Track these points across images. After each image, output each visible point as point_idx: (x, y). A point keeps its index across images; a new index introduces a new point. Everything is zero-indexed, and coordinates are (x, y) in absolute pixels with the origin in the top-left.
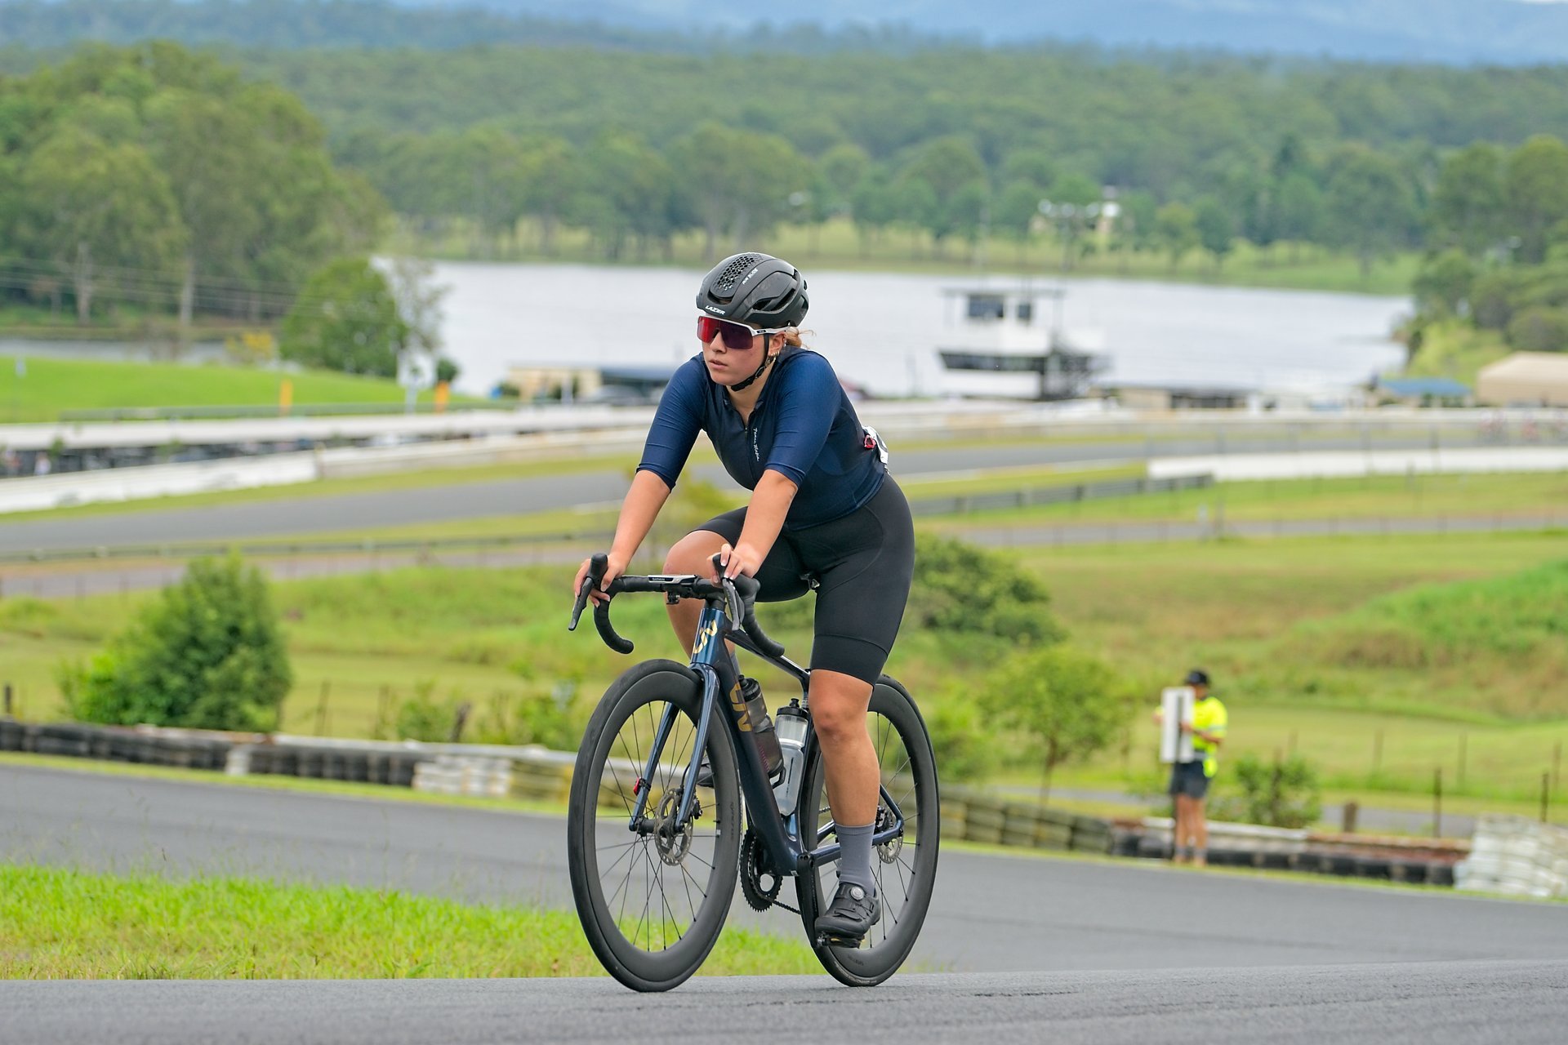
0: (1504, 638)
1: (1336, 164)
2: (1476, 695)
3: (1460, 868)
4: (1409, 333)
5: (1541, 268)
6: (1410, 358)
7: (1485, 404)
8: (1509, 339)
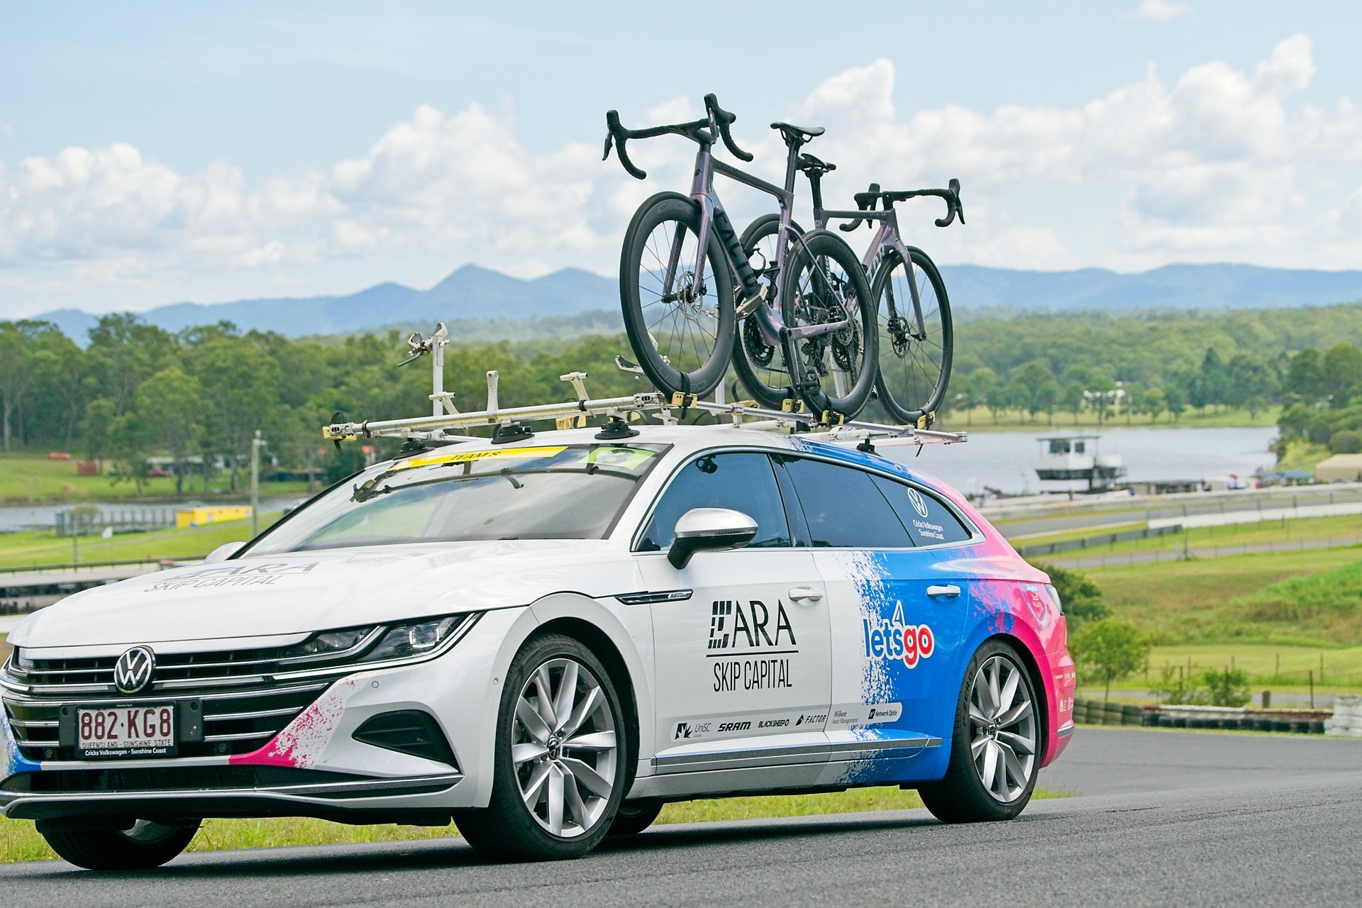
0: (1337, 602)
1: (1234, 362)
2: (1324, 632)
3: (1327, 723)
4: (1276, 447)
5: (1344, 411)
6: (1279, 460)
7: (1321, 483)
8: (1330, 448)
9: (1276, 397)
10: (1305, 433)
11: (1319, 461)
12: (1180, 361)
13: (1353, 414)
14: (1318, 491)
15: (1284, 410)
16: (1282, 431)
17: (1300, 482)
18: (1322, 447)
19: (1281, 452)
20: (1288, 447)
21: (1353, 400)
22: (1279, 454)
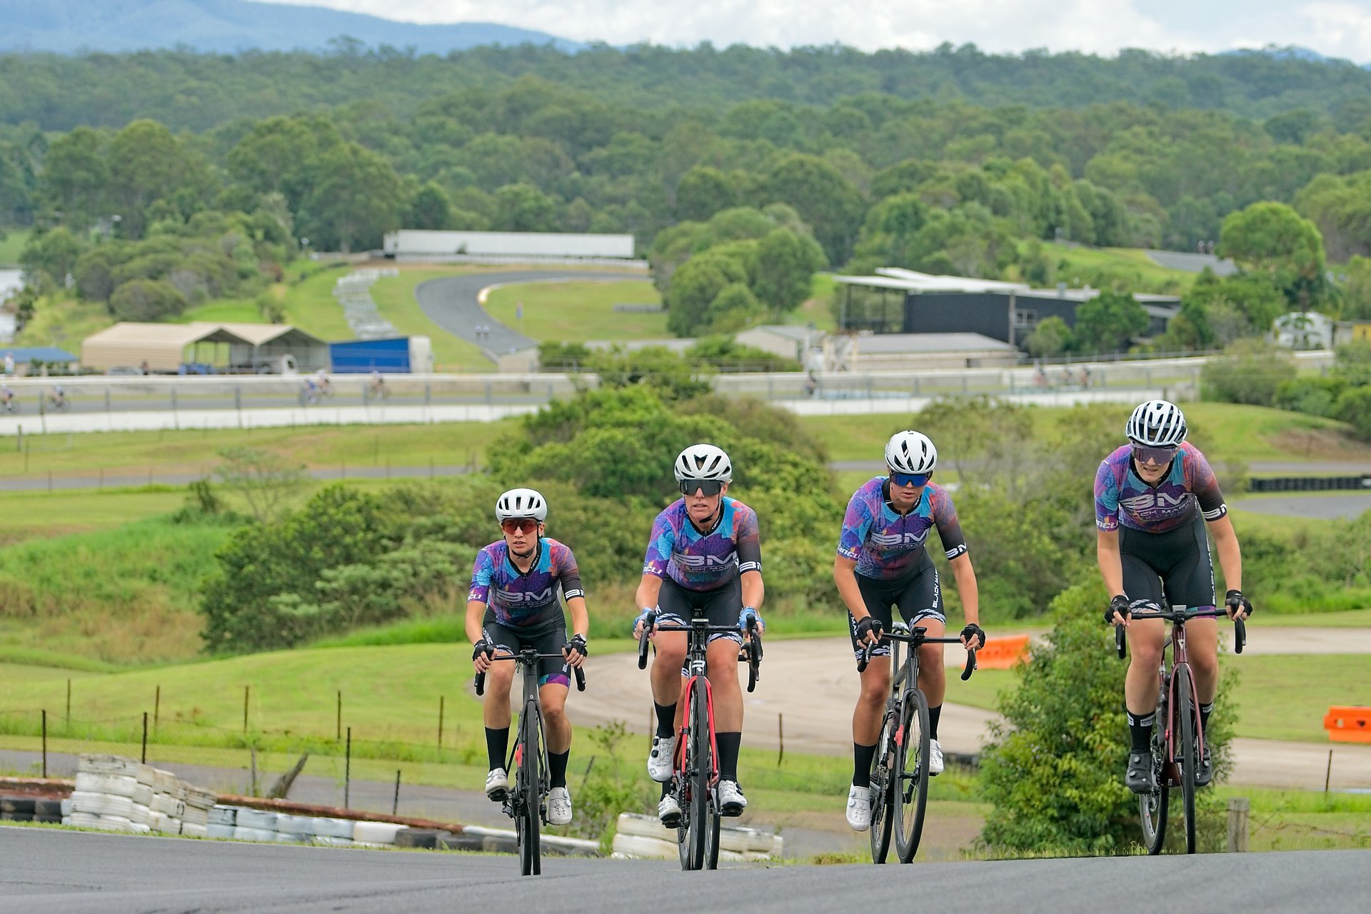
2: (83, 642)
3: (66, 805)
4: (16, 305)
5: (141, 245)
6: (19, 329)
7: (90, 372)
8: (112, 311)
9: (21, 215)
10: (69, 280)
11: (91, 332)
13: (155, 251)
14: (86, 385)
15: (32, 240)
16: (28, 274)
17: (55, 368)
18: (100, 306)
19: (24, 313)
20: (36, 305)
21: (156, 225)
22: (19, 317)
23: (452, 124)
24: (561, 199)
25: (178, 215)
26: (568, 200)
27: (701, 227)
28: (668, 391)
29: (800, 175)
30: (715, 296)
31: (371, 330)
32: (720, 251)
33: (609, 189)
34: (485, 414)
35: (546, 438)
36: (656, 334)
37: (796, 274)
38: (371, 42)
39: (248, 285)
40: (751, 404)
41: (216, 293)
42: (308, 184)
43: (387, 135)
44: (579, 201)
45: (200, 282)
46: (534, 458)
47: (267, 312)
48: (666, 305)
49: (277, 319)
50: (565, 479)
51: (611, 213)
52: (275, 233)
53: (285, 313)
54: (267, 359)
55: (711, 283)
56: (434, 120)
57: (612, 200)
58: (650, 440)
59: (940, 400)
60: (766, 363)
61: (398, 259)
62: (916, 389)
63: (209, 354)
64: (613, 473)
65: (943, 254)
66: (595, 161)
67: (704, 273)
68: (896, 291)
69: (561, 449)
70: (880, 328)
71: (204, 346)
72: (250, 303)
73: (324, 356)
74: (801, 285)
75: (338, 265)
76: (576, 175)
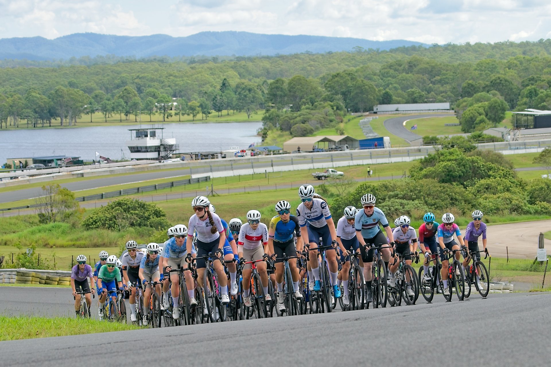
4: (262, 133)
5: (299, 113)
6: (263, 141)
7: (286, 153)
8: (291, 134)
9: (262, 106)
10: (278, 126)
11: (285, 141)
12: (208, 86)
13: (303, 115)
14: (285, 157)
15: (265, 113)
16: (265, 124)
17: (275, 152)
18: (288, 133)
19: (264, 136)
20: (268, 133)
21: (303, 107)
22: (263, 137)
23: (392, 71)
24: (426, 93)
25: (310, 103)
26: (429, 93)
27: (470, 99)
28: (463, 149)
29: (498, 81)
30: (476, 120)
31: (371, 136)
32: (476, 106)
33: (441, 89)
34: (407, 159)
35: (427, 165)
36: (458, 132)
37: (500, 112)
38: (366, 48)
39: (333, 123)
40: (489, 152)
41: (323, 127)
42: (349, 92)
43: (372, 76)
44: (433, 93)
45: (318, 124)
46: (424, 172)
47: (339, 131)
48: (461, 124)
49: (342, 134)
50: (434, 178)
51: (442, 96)
52: (340, 108)
53: (344, 132)
54: (340, 146)
55: (474, 116)
56: (386, 70)
57: (442, 92)
58: (459, 165)
59: (547, 148)
60: (493, 140)
61: (378, 113)
62: (539, 145)
63: (322, 145)
64: (448, 175)
65: (545, 104)
66: (436, 80)
67: (472, 113)
68: (531, 115)
69: (432, 169)
70: (527, 127)
71: (320, 143)
72: (334, 129)
73: (357, 144)
74: (502, 115)
75: (359, 116)
76: (431, 85)
